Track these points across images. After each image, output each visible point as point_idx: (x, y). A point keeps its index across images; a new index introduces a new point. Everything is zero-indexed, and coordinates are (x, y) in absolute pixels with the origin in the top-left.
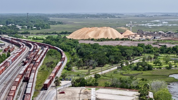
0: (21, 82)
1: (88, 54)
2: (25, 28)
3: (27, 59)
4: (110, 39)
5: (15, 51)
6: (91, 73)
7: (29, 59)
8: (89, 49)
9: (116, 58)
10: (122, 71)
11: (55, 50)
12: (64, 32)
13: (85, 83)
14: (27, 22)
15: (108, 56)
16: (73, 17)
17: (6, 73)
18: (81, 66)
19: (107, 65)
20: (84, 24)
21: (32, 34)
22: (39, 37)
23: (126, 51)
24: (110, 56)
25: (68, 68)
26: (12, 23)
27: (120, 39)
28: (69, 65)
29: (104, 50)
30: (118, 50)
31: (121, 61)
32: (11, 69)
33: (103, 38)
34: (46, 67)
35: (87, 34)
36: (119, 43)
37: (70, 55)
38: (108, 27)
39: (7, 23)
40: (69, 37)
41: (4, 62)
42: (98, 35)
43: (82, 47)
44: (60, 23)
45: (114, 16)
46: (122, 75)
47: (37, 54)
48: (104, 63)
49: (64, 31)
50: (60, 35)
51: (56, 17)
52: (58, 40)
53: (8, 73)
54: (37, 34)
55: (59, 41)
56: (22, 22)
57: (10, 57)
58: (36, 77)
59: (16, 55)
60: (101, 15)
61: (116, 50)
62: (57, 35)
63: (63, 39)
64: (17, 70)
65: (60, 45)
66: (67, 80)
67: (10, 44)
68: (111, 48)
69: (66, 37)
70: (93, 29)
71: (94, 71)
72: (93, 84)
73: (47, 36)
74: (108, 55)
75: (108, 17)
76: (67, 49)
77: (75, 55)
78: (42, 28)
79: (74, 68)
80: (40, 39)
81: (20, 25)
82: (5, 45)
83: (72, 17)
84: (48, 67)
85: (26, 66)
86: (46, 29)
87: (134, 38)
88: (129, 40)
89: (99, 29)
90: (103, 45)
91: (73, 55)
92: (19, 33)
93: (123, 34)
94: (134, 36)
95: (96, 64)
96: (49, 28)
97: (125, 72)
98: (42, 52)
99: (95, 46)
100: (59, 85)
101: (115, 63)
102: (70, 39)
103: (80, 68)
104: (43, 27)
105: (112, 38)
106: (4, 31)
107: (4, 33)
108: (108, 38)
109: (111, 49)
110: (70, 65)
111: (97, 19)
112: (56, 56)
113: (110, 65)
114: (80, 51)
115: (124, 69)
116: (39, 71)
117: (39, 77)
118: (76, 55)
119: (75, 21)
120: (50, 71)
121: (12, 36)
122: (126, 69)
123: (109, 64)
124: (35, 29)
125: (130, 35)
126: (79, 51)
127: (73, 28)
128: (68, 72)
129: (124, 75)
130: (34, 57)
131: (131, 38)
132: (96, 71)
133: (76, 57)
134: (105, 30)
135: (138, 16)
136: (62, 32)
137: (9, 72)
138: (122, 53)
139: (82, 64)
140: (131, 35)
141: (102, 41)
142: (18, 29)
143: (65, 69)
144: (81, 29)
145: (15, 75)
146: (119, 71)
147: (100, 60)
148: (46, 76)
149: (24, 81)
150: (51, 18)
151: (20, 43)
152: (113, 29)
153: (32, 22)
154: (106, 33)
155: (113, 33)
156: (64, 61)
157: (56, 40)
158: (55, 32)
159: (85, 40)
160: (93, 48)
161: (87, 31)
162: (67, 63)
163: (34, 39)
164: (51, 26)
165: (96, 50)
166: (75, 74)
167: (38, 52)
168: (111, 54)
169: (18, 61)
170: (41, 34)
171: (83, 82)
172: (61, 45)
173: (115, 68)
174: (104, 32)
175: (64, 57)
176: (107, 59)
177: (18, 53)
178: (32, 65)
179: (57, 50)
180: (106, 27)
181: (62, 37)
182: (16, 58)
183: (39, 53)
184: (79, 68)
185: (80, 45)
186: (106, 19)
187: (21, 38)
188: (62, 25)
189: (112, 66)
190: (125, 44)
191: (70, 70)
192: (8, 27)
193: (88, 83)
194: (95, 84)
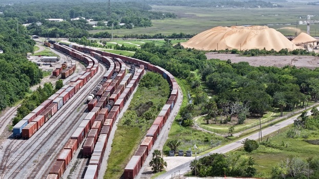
0: (75, 159)
1: (228, 86)
2: (103, 25)
3: (96, 96)
4: (270, 52)
5: (75, 76)
6: (235, 135)
7: (100, 96)
8: (228, 74)
9: (288, 99)
10: (306, 132)
11: (157, 75)
12: (178, 35)
13: (224, 168)
14: (108, 13)
15: (270, 92)
16: (194, 5)
17: (45, 130)
18: (212, 116)
19: (270, 115)
20: (215, 17)
21: (116, 37)
22: (129, 43)
23: (309, 81)
24: (277, 94)
25: (184, 120)
26: (81, 15)
27: (290, 52)
28: (186, 113)
29: (261, 77)
30: (291, 78)
31: (299, 105)
32: (59, 120)
33: (256, 50)
34: (135, 116)
35: (223, 40)
36: (291, 61)
37: (188, 86)
38: (264, 27)
39: (72, 15)
40: (186, 44)
41: (46, 102)
42: (245, 42)
43: (214, 70)
44: (170, 16)
45: (269, 3)
46: (308, 142)
47: (118, 84)
48: (265, 109)
49: (178, 33)
50: (170, 41)
51: (164, 5)
52: (165, 51)
53: (49, 131)
54: (125, 37)
55: (168, 53)
56: (99, 14)
57: (61, 91)
58: (110, 142)
59: (75, 85)
60: (246, 2)
61: (287, 79)
62: (163, 40)
63: (174, 50)
64: (71, 122)
65: (169, 63)
66: (180, 154)
67: (70, 58)
68: (275, 73)
69: (182, 44)
70: (234, 29)
71: (243, 130)
72: (242, 169)
73: (143, 42)
74: (272, 90)
75: (259, 5)
76: (181, 72)
77: (199, 88)
78: (136, 25)
79: (197, 120)
80: (130, 49)
81: (96, 19)
82: (58, 60)
83: (192, 4)
84: (140, 115)
85: (91, 115)
86: (143, 28)
87: (316, 48)
88: (308, 53)
89: (247, 29)
90: (259, 66)
91: (194, 87)
92: (91, 36)
93: (293, 41)
94: (316, 44)
95: (246, 111)
96: (149, 25)
97: (313, 134)
98: (131, 78)
99: (240, 69)
100: (161, 171)
101: (288, 109)
102: (189, 50)
103: (210, 121)
104: (138, 24)
105: (272, 49)
106: (63, 31)
107: (62, 36)
108: (265, 49)
109: (276, 76)
110: (188, 114)
111: (239, 9)
112: (159, 89)
113: (275, 114)
114: (211, 79)
115: (310, 127)
116: (119, 128)
117: (118, 143)
118: (201, 87)
119: (197, 13)
120: (144, 128)
121: (76, 41)
122: (315, 127)
123: (274, 112)
124: (122, 27)
125: (307, 43)
126: (207, 77)
127: (194, 26)
128: (184, 130)
129: (313, 144)
130: (112, 92)
131: (310, 50)
132: (246, 129)
133: (201, 91)
134: (259, 32)
135: (315, 5)
136: (173, 35)
137: (52, 128)
138: (300, 85)
139: (215, 110)
140: (309, 42)
141: (253, 55)
142: (90, 27)
143: (177, 121)
144: (211, 30)
145: (63, 136)
146: (299, 133)
147: (254, 103)
148: (134, 140)
149: (81, 155)
150: (154, 6)
151: (89, 57)
152: (274, 31)
153: (118, 13)
154: (261, 39)
155: (275, 39)
156: (175, 102)
157: (160, 51)
158: (160, 34)
159: (219, 52)
160: (238, 73)
161: (222, 34)
162: (181, 110)
163: (117, 48)
164: (153, 21)
165: (245, 77)
166: (199, 138)
167: (122, 78)
168: (279, 90)
169: (78, 98)
170: (132, 37)
171: (218, 165)
172: (171, 63)
173: (288, 121)
174: (257, 36)
175: (176, 94)
176: (269, 99)
177: (79, 81)
178: (105, 111)
179: (161, 75)
180: (259, 27)
181: (174, 45)
182: (74, 91)
183: (123, 83)
184: (208, 122)
185: (209, 64)
186: (256, 9)
187: (94, 46)
188: (174, 20)
189: (281, 116)
190: (302, 63)
191: (188, 125)
192: (72, 22)
193: (231, 168)
194: (248, 172)
